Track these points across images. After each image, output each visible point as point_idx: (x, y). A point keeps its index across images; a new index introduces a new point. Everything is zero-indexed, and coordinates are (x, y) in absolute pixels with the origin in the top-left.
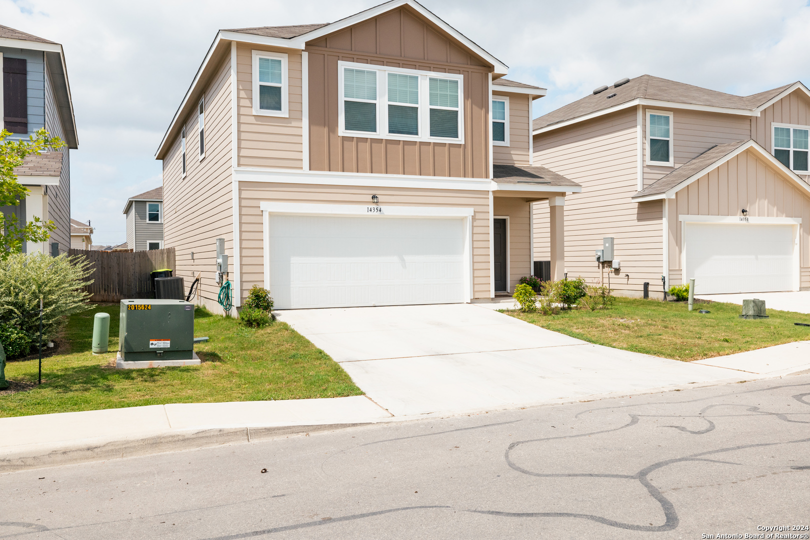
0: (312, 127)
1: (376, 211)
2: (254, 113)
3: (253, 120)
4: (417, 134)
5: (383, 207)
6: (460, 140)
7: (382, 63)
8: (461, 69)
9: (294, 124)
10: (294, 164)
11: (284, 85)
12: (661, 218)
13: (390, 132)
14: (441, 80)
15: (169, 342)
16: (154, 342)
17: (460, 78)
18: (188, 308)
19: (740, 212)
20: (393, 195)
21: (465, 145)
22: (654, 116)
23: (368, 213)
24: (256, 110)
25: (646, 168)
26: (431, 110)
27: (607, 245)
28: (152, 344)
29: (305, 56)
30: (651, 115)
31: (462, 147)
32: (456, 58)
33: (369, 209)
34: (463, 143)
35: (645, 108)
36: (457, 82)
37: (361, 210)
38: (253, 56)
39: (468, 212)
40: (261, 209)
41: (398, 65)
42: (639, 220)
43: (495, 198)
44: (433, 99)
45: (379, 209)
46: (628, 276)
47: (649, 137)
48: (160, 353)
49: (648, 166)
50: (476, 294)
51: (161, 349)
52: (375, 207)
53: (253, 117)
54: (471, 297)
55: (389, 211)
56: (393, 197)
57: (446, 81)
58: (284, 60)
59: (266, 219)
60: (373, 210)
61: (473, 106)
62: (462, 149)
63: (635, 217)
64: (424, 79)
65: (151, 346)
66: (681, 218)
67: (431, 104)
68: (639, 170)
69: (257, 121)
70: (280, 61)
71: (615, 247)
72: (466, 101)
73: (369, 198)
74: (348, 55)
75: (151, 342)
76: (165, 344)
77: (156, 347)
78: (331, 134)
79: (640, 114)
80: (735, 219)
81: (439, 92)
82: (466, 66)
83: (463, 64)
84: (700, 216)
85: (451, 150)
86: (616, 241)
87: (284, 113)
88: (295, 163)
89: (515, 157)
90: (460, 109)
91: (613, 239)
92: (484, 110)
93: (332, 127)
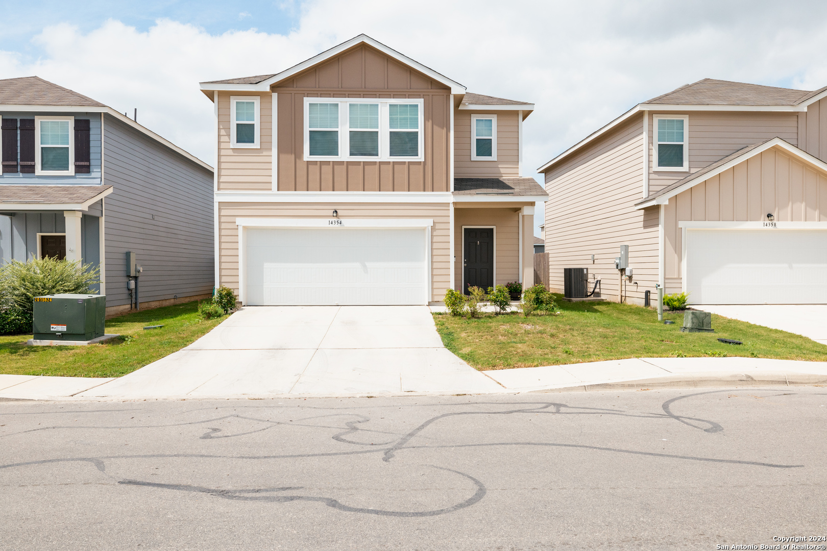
0: (280, 156)
1: (337, 223)
2: (232, 147)
3: (231, 152)
4: (377, 155)
5: (343, 220)
6: (421, 157)
7: (344, 96)
8: (422, 94)
9: (265, 153)
10: (264, 186)
11: (256, 122)
12: (657, 225)
13: (351, 154)
14: (401, 106)
15: (66, 327)
16: (54, 326)
17: (420, 102)
18: (81, 301)
19: (764, 216)
20: (354, 209)
21: (425, 162)
22: (664, 121)
23: (328, 226)
24: (234, 144)
25: (653, 175)
26: (391, 133)
27: (623, 253)
28: (53, 328)
29: (275, 96)
30: (659, 121)
31: (422, 164)
32: (417, 84)
33: (330, 222)
34: (423, 160)
35: (652, 113)
36: (417, 106)
37: (323, 223)
38: (231, 100)
39: (429, 223)
40: (237, 224)
41: (359, 96)
42: (645, 227)
43: (456, 210)
44: (392, 123)
45: (339, 222)
46: (636, 283)
47: (656, 143)
48: (60, 335)
49: (655, 172)
50: (435, 297)
51: (59, 332)
52: (336, 220)
53: (231, 150)
54: (429, 299)
55: (348, 223)
56: (353, 211)
57: (406, 106)
58: (257, 101)
59: (240, 232)
60: (334, 223)
61: (435, 126)
62: (421, 167)
63: (641, 224)
64: (384, 106)
65: (52, 329)
66: (681, 224)
67: (391, 127)
68: (645, 177)
69: (234, 153)
70: (253, 103)
71: (630, 255)
72: (427, 122)
73: (331, 213)
74: (312, 92)
75: (52, 326)
76: (63, 328)
77: (56, 330)
78: (297, 160)
79: (646, 119)
80: (759, 225)
81: (399, 116)
82: (426, 91)
83: (424, 89)
84: (707, 222)
85: (411, 168)
86: (630, 249)
87: (256, 145)
88: (266, 186)
89: (502, 171)
90: (420, 130)
91: (627, 247)
92: (445, 129)
93: (298, 154)
